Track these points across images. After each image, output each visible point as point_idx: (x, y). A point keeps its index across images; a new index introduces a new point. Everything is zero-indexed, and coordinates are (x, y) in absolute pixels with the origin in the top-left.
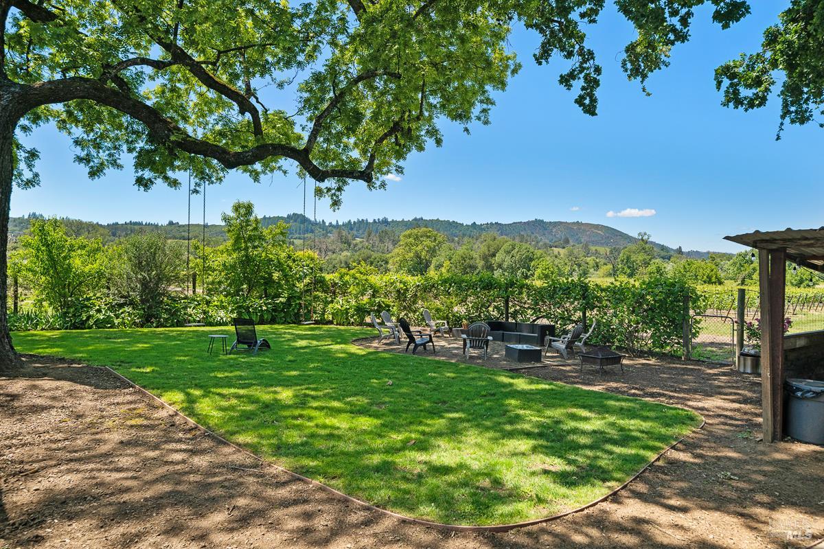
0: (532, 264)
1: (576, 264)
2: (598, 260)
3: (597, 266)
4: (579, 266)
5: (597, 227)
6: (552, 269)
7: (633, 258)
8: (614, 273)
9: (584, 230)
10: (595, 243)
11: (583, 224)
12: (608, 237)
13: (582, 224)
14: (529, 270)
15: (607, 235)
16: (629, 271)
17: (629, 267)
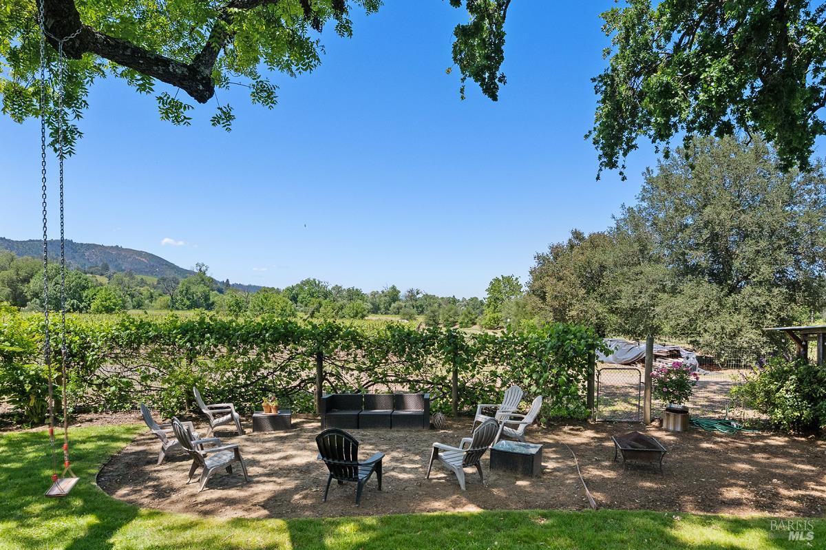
0: (84, 295)
1: (129, 295)
2: (152, 291)
3: (152, 297)
4: (132, 296)
5: (140, 253)
6: (114, 301)
7: (193, 289)
8: (172, 306)
9: (125, 256)
10: (140, 272)
11: (123, 249)
12: (153, 266)
13: (121, 249)
14: (81, 301)
15: (152, 263)
16: (188, 303)
17: (188, 299)
